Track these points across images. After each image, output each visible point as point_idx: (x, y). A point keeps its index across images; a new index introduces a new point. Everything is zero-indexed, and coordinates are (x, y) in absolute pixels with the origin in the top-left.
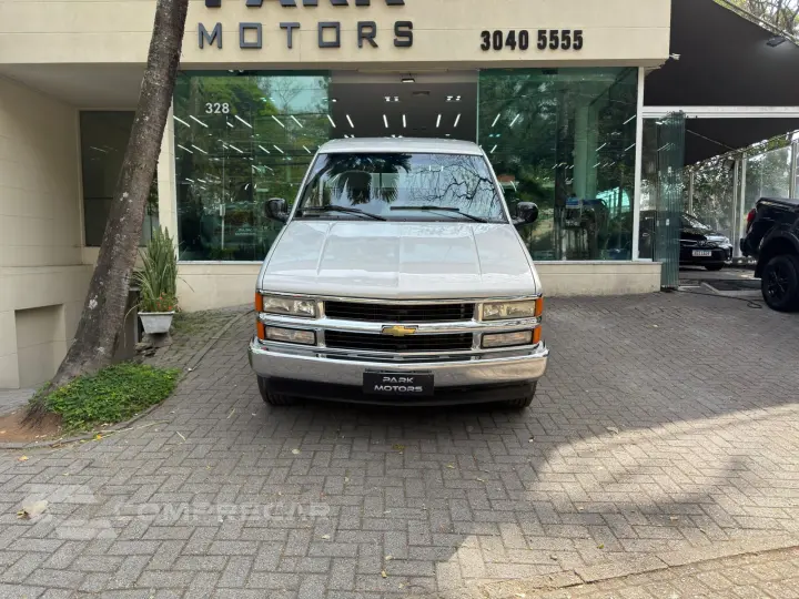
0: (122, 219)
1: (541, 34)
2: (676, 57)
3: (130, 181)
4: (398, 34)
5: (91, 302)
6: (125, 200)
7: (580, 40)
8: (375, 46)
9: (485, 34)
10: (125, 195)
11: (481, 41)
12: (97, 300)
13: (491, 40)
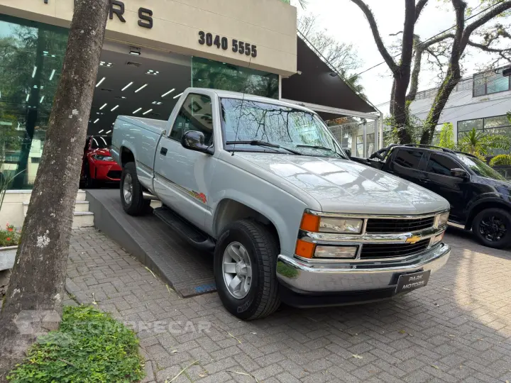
0: (73, 140)
1: (234, 42)
2: (300, 73)
3: (80, 97)
4: (141, 16)
5: (40, 239)
6: (75, 117)
7: (255, 51)
8: (123, 20)
9: (201, 33)
10: (75, 112)
11: (198, 38)
12: (49, 236)
13: (205, 38)
